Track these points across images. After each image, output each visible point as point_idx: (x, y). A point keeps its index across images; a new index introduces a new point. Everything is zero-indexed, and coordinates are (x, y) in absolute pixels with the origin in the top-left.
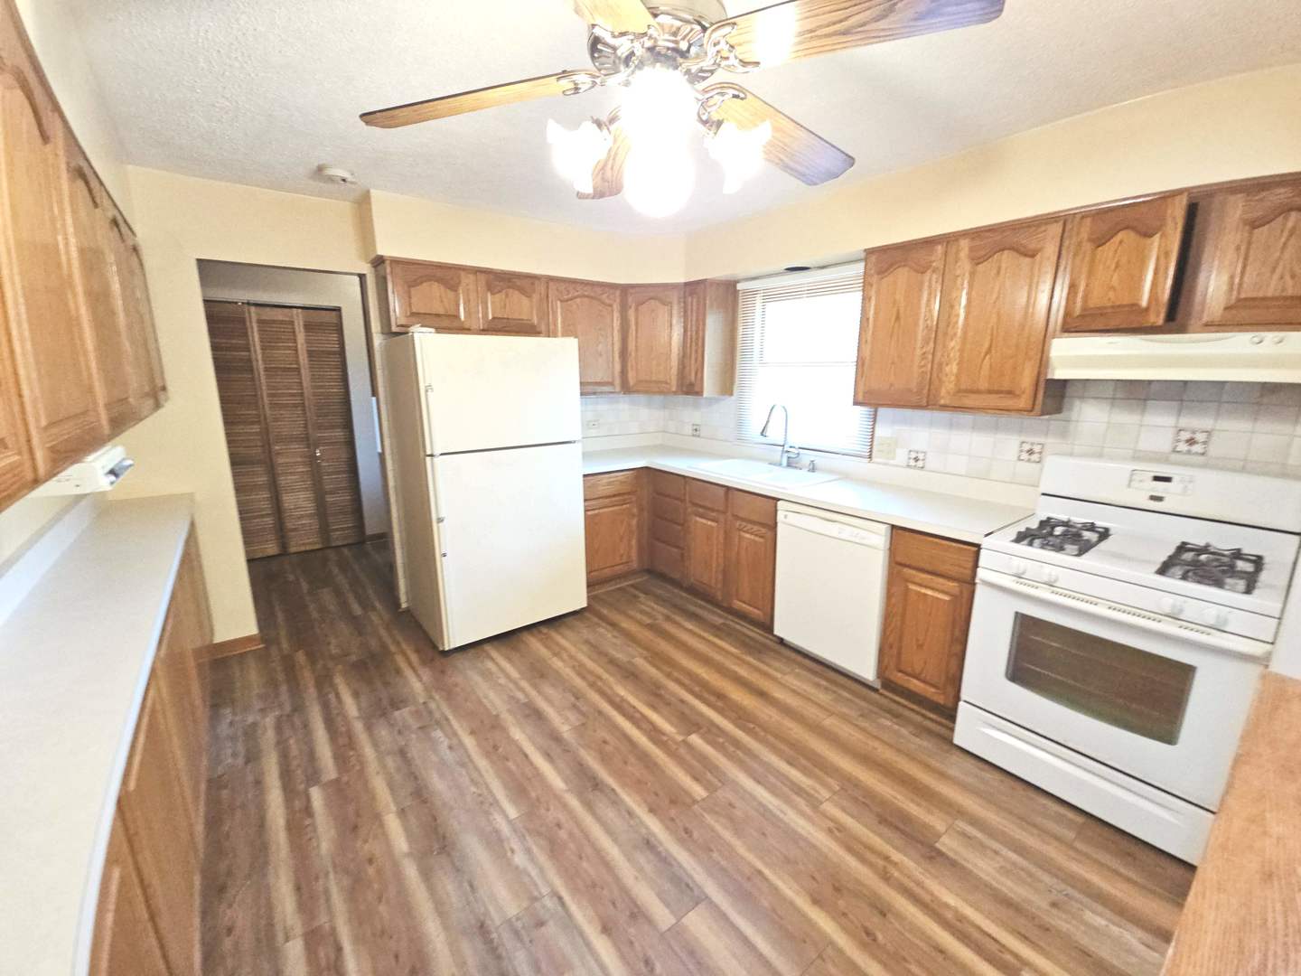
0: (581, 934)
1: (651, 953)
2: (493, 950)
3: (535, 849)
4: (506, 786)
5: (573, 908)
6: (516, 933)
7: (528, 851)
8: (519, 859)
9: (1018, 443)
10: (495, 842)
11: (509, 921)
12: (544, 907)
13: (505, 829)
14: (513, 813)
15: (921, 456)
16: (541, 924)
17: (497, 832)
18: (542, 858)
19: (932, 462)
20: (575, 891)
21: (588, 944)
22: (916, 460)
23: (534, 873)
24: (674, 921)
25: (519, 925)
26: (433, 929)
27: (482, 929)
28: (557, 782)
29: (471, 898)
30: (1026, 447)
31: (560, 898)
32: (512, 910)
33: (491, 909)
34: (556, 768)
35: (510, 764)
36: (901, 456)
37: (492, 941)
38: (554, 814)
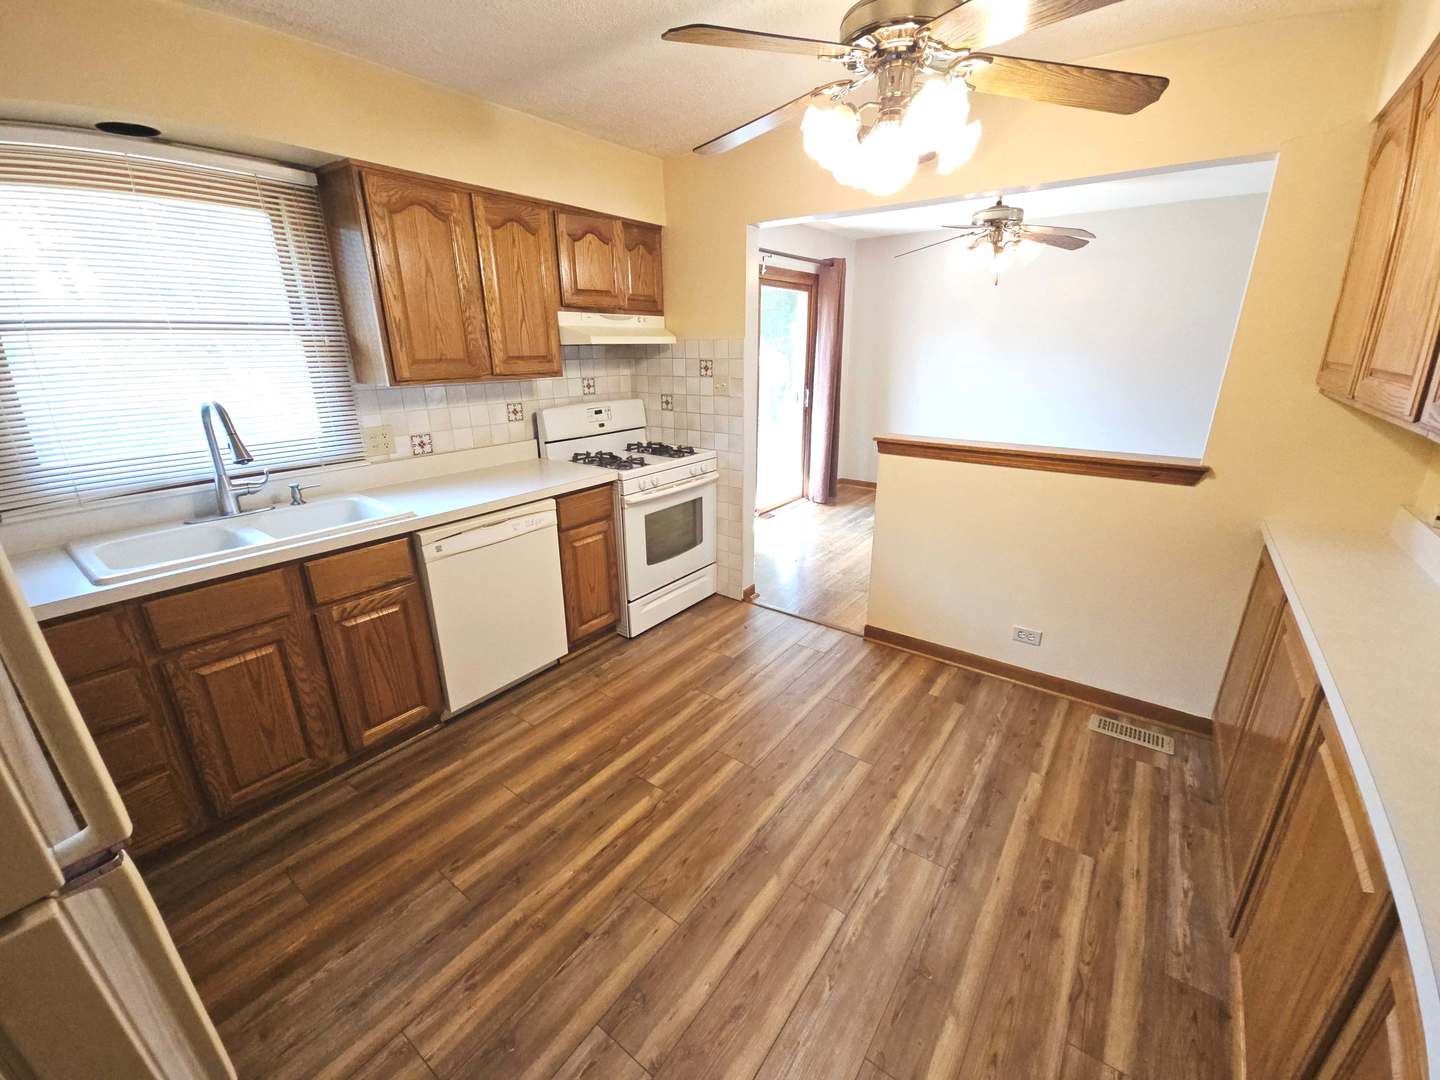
0: (907, 809)
1: (890, 768)
2: (961, 862)
3: (863, 873)
4: (804, 948)
5: (894, 820)
6: (939, 850)
7: (869, 878)
8: (881, 881)
9: (505, 406)
10: (880, 916)
11: (935, 861)
12: (906, 842)
13: (859, 915)
14: (836, 917)
15: (426, 440)
16: (919, 838)
17: (866, 922)
18: (868, 862)
19: (440, 442)
20: (880, 827)
21: (911, 802)
22: (422, 446)
23: (885, 864)
24: (860, 762)
25: (932, 852)
26: (986, 922)
27: (955, 879)
28: (771, 889)
29: (941, 906)
30: (511, 408)
31: (892, 833)
32: (925, 865)
33: (937, 880)
34: (747, 902)
35: (762, 967)
36: (403, 446)
37: (957, 866)
38: (814, 872)
